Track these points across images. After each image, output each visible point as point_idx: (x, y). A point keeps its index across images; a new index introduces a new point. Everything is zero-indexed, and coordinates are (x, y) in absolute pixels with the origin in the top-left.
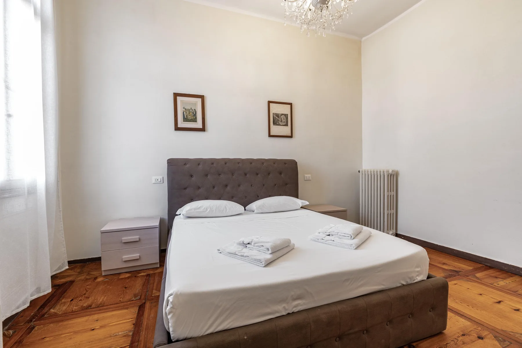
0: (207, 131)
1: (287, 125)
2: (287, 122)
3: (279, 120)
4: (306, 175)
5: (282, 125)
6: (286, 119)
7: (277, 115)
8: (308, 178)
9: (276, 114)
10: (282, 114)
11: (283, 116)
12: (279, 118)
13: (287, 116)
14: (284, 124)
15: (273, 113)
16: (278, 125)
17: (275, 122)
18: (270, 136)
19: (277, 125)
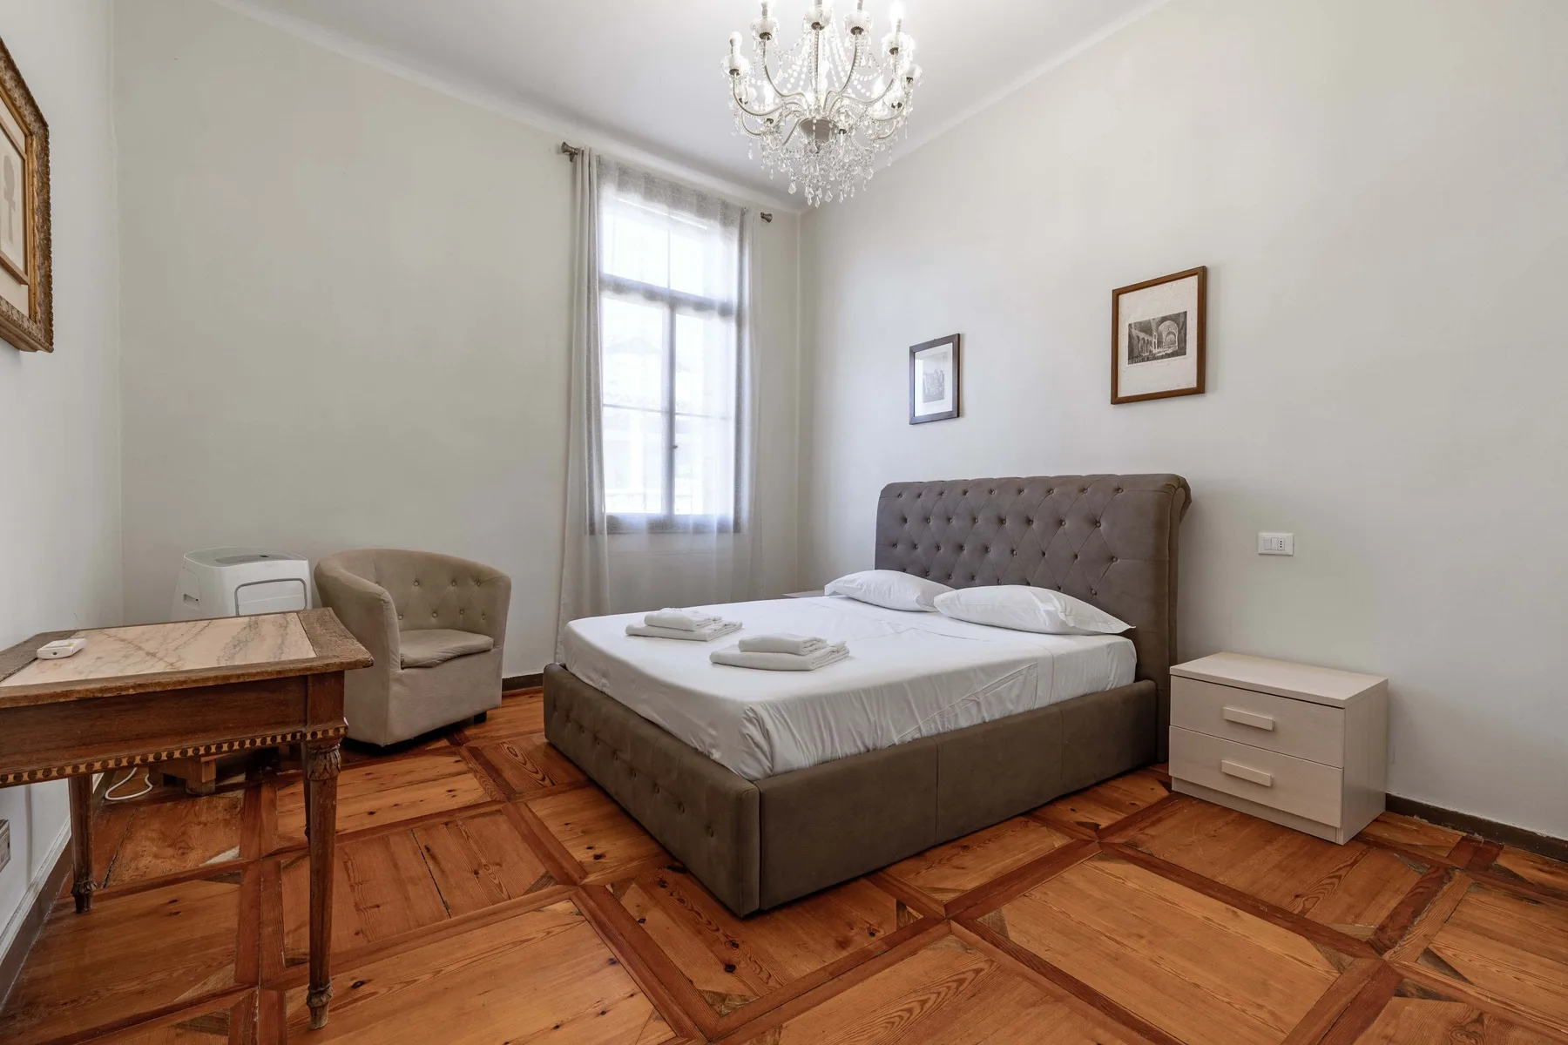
0: (963, 416)
1: (1181, 351)
2: (1183, 340)
3: (1149, 343)
4: (1265, 535)
5: (1162, 357)
6: (1180, 332)
7: (1146, 327)
8: (1275, 545)
9: (1140, 323)
10: (1164, 319)
11: (1167, 323)
12: (1151, 335)
13: (1182, 320)
14: (1170, 351)
15: (1130, 325)
16: (1148, 360)
17: (1136, 354)
18: (1116, 400)
19: (1143, 360)
